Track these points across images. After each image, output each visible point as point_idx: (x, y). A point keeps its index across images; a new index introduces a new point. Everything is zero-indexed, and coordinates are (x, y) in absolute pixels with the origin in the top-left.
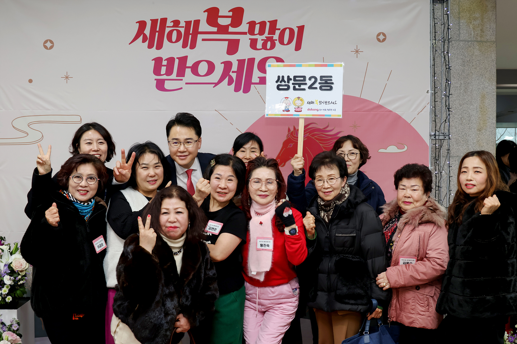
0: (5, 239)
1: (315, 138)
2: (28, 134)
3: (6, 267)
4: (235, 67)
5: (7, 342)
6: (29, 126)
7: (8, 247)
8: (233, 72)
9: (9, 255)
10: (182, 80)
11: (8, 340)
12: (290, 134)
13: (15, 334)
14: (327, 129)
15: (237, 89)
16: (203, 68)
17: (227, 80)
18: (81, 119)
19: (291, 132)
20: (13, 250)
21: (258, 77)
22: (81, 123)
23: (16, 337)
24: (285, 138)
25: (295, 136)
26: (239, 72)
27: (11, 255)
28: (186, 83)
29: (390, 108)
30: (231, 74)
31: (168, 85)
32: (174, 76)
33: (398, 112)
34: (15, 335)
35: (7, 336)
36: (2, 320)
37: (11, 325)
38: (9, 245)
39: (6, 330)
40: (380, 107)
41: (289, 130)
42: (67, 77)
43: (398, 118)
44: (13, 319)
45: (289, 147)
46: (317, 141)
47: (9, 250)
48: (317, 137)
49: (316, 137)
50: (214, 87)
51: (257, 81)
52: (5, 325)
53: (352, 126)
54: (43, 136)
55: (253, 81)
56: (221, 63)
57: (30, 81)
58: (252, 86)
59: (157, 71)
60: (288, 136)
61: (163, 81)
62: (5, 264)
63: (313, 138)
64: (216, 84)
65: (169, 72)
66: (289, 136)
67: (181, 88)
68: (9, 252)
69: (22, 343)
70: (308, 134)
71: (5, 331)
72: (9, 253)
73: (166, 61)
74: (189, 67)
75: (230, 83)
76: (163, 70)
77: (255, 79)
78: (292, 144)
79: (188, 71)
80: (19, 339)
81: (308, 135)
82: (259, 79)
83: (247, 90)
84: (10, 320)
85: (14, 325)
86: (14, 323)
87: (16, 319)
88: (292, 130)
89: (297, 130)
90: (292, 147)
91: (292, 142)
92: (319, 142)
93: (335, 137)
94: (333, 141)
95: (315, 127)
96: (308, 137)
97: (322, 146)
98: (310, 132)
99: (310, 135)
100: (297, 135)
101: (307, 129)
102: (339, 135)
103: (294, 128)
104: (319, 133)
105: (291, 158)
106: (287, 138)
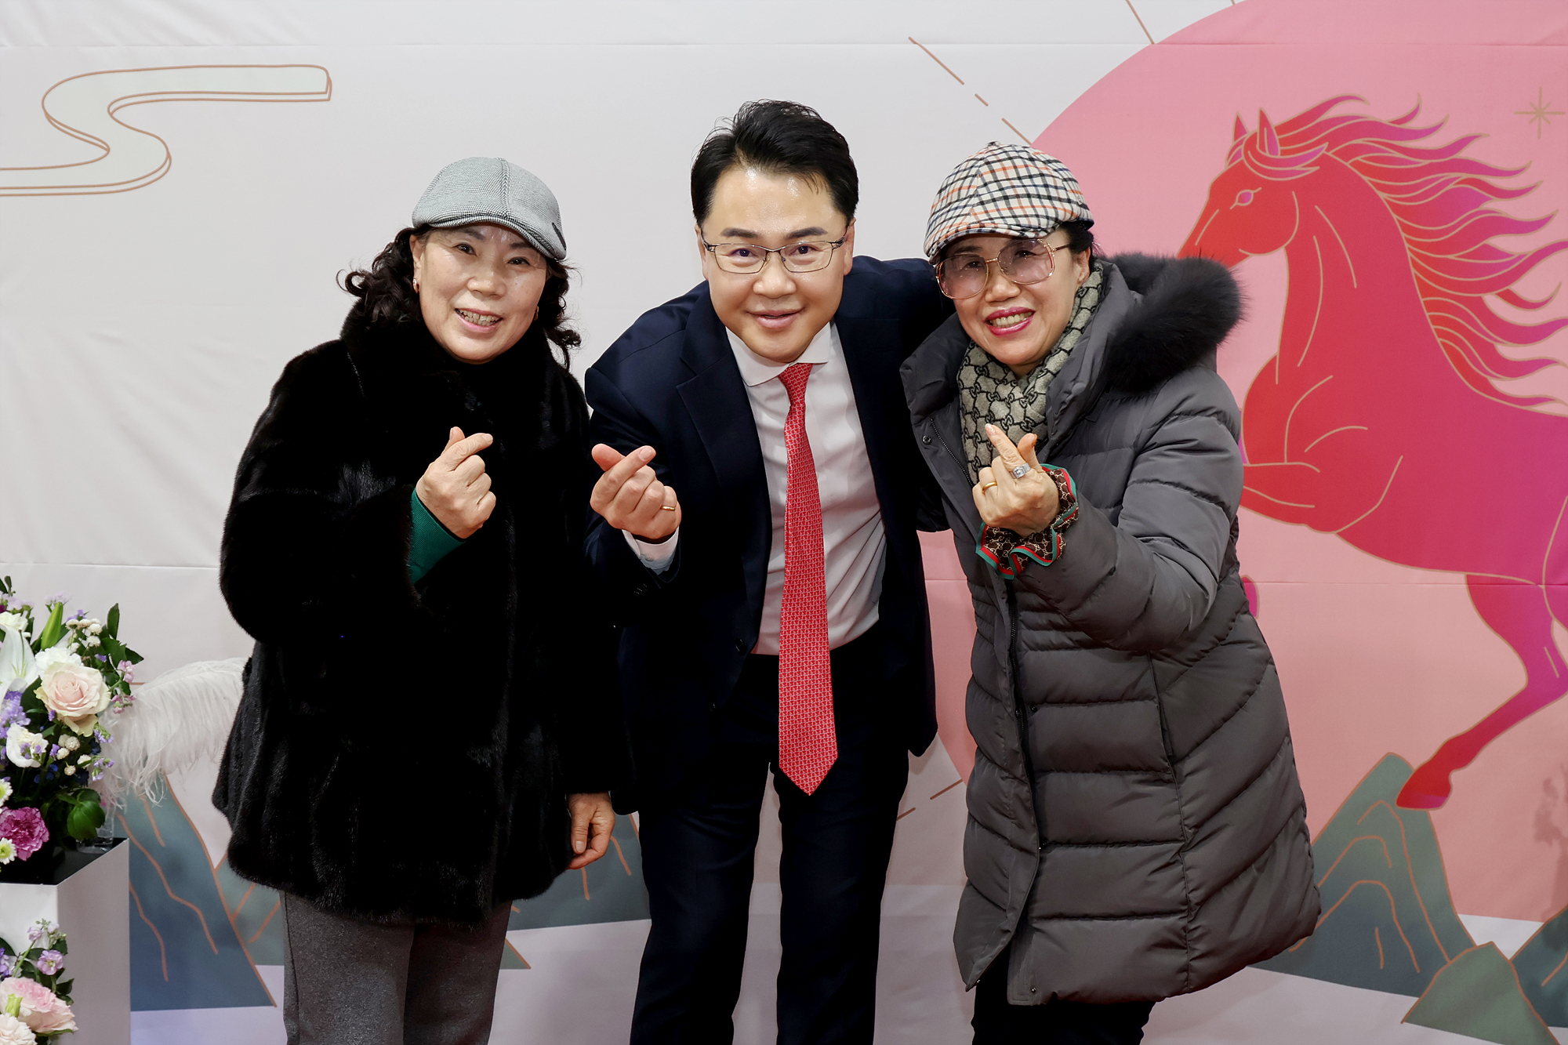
0: (10, 586)
1: (1356, 165)
2: (108, 151)
3: (14, 704)
5: (13, 1019)
6: (111, 115)
7: (25, 622)
9: (29, 651)
11: (17, 1015)
12: (1242, 147)
13: (47, 991)
14: (1411, 125)
18: (329, 82)
19: (1247, 136)
20: (41, 636)
23: (54, 1001)
24: (1220, 166)
25: (1267, 154)
27: (35, 654)
34: (49, 995)
35: (17, 996)
37: (36, 953)
38: (26, 612)
39: (10, 973)
41: (1239, 128)
44: (38, 923)
45: (1236, 203)
46: (1366, 178)
47: (26, 631)
48: (1365, 159)
49: (1359, 158)
52: (9, 951)
53: (1527, 113)
54: (169, 156)
60: (1233, 155)
62: (10, 692)
63: (1347, 164)
66: (1238, 155)
68: (29, 639)
69: (76, 1028)
70: (1326, 145)
71: (8, 976)
72: (27, 646)
78: (1252, 192)
80: (66, 1011)
81: (1323, 151)
84: (31, 933)
85: (44, 952)
86: (44, 944)
87: (51, 928)
88: (1252, 126)
89: (1276, 128)
90: (1253, 203)
91: (1253, 182)
92: (1376, 185)
93: (1448, 159)
94: (1437, 179)
95: (1362, 118)
96: (1323, 161)
97: (1387, 201)
98: (1333, 140)
99: (1334, 154)
100: (1273, 151)
101: (1317, 124)
102: (1465, 154)
103: (1264, 121)
104: (1372, 142)
105: (1245, 257)
106: (1231, 163)
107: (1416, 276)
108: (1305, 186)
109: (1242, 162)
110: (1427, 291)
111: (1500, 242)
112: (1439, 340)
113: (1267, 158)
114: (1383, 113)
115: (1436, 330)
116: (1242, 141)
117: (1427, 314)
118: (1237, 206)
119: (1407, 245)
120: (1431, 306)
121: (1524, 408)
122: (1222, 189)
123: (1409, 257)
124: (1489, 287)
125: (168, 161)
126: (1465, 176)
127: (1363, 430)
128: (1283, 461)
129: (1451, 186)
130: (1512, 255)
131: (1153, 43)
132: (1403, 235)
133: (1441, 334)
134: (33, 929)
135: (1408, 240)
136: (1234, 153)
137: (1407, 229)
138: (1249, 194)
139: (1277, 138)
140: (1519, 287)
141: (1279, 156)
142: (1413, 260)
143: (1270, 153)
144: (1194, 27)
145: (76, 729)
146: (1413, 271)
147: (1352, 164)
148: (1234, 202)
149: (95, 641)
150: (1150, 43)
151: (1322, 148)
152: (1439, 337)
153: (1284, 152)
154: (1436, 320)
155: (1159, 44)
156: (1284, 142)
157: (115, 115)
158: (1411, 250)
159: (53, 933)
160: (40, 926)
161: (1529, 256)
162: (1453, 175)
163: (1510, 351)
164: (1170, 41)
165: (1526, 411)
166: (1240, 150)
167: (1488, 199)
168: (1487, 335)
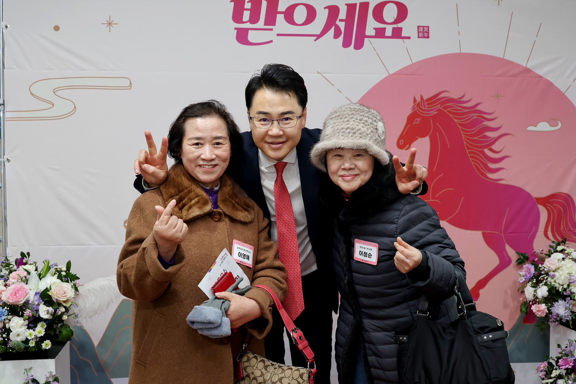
0: (28, 256)
1: (448, 111)
2: (53, 105)
3: (38, 296)
4: (343, 15)
6: (54, 93)
7: (34, 268)
8: (341, 20)
9: (38, 278)
10: (272, 30)
12: (416, 106)
14: (463, 99)
15: (346, 44)
16: (300, 14)
17: (332, 31)
18: (131, 83)
19: (417, 103)
21: (374, 29)
22: (130, 89)
24: (409, 112)
25: (423, 108)
26: (349, 21)
27: (40, 280)
28: (278, 35)
29: (540, 72)
30: (338, 22)
31: (252, 36)
32: (261, 24)
33: (550, 78)
36: (33, 376)
38: (34, 264)
40: (527, 71)
41: (415, 100)
42: (110, 24)
43: (550, 85)
44: (49, 372)
45: (415, 123)
46: (451, 115)
47: (35, 271)
48: (451, 109)
49: (449, 109)
50: (315, 40)
51: (373, 33)
53: (494, 96)
54: (75, 107)
55: (367, 33)
56: (325, 8)
57: (57, 28)
58: (366, 40)
59: (237, 17)
60: (413, 108)
61: (246, 30)
62: (36, 293)
63: (446, 111)
64: (318, 37)
65: (254, 19)
66: (415, 108)
67: (271, 41)
68: (37, 273)
70: (439, 105)
72: (37, 276)
73: (250, 4)
74: (281, 13)
75: (336, 36)
76: (246, 16)
77: (370, 31)
78: (419, 119)
79: (280, 18)
81: (439, 107)
82: (374, 31)
83: (359, 46)
84: (47, 376)
85: (51, 382)
86: (51, 380)
87: (54, 374)
88: (418, 100)
89: (426, 100)
90: (418, 123)
91: (419, 116)
92: (454, 117)
93: (473, 109)
94: (471, 115)
95: (448, 97)
96: (439, 110)
97: (457, 122)
98: (442, 104)
99: (442, 108)
100: (425, 107)
101: (437, 99)
102: (478, 108)
103: (422, 98)
104: (452, 104)
105: (417, 139)
106: (413, 111)
107: (466, 144)
108: (434, 117)
109: (416, 110)
110: (469, 148)
111: (488, 134)
112: (472, 163)
113: (423, 109)
114: (455, 96)
115: (472, 160)
116: (416, 104)
117: (469, 155)
118: (415, 124)
119: (463, 135)
120: (470, 153)
121: (496, 182)
122: (411, 118)
123: (464, 139)
124: (485, 147)
125: (75, 109)
126: (478, 114)
127: (452, 190)
128: (430, 200)
129: (474, 118)
130: (491, 138)
131: (389, 74)
132: (462, 132)
133: (473, 161)
134: (47, 375)
135: (463, 133)
136: (414, 108)
137: (463, 130)
138: (418, 120)
139: (426, 103)
140: (494, 147)
141: (426, 109)
142: (465, 140)
143: (424, 108)
144: (401, 70)
145: (64, 304)
146: (465, 142)
147: (447, 111)
148: (414, 122)
149: (63, 273)
150: (388, 75)
151: (438, 107)
152: (472, 162)
153: (428, 107)
154: (471, 157)
155: (392, 74)
156: (428, 104)
157: (56, 93)
158: (464, 136)
159: (54, 376)
160: (49, 373)
161: (496, 137)
162: (475, 114)
163: (492, 166)
164: (394, 74)
165: (497, 183)
166: (415, 107)
167: (484, 121)
168: (485, 161)
